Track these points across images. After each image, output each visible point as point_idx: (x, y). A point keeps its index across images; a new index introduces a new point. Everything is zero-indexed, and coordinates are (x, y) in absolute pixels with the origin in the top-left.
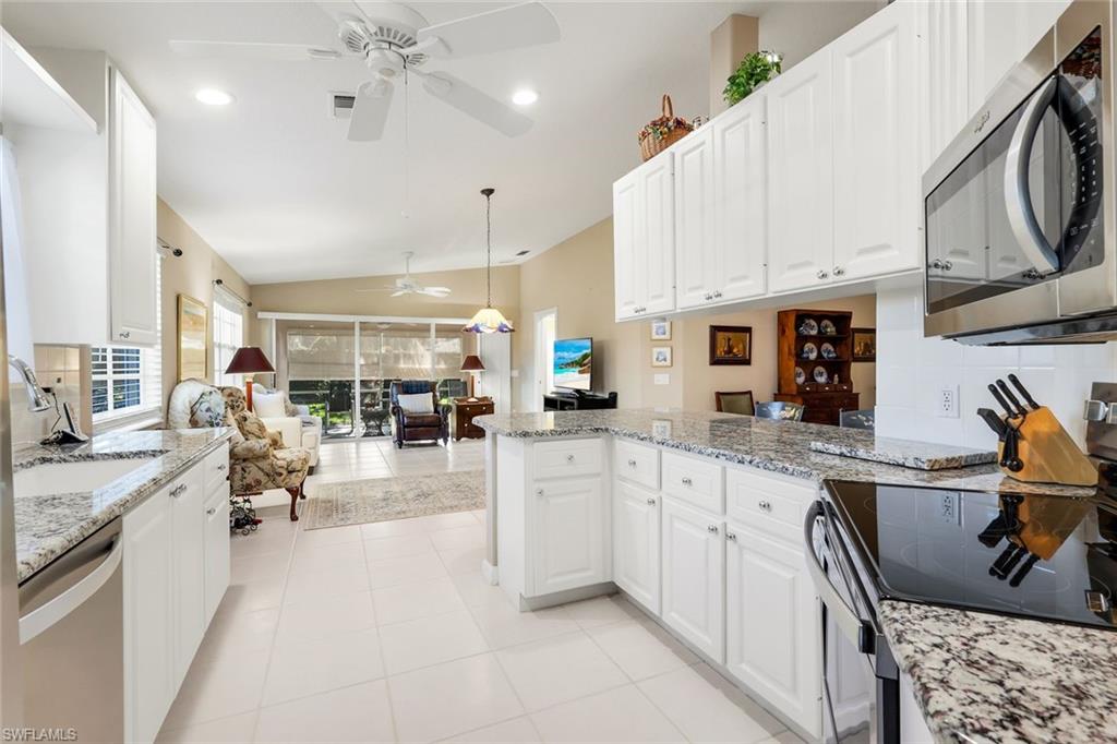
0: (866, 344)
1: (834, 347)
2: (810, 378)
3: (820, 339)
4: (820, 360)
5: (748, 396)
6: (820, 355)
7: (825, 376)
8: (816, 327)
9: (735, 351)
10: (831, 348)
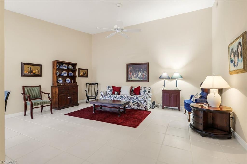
0: (84, 73)
1: (73, 73)
2: (65, 81)
3: (68, 70)
4: (68, 76)
5: (39, 87)
6: (68, 75)
7: (70, 81)
8: (67, 67)
9: (34, 72)
10: (71, 73)
